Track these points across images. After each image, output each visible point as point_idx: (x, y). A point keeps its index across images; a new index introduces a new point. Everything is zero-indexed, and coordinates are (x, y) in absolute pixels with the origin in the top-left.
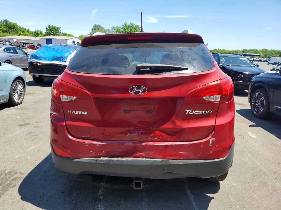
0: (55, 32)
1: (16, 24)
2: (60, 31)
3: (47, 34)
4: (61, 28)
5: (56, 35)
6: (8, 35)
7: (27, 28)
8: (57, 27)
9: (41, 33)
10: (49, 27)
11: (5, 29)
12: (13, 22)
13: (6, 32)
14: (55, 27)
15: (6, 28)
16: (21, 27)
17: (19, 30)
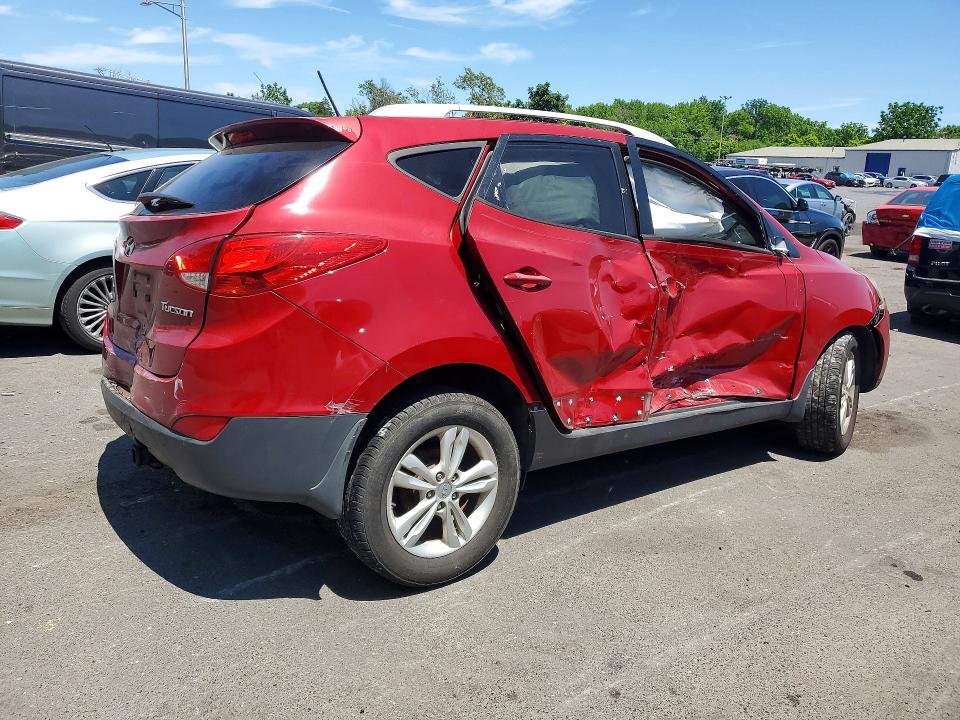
0: (915, 126)
1: (787, 110)
2: (936, 119)
3: (880, 137)
4: (941, 108)
5: (917, 137)
6: (754, 148)
7: (820, 121)
8: (927, 104)
9: (860, 132)
10: (894, 108)
11: (752, 129)
12: (780, 105)
13: (752, 137)
14: (918, 109)
15: (755, 126)
16: (801, 119)
17: (793, 129)
